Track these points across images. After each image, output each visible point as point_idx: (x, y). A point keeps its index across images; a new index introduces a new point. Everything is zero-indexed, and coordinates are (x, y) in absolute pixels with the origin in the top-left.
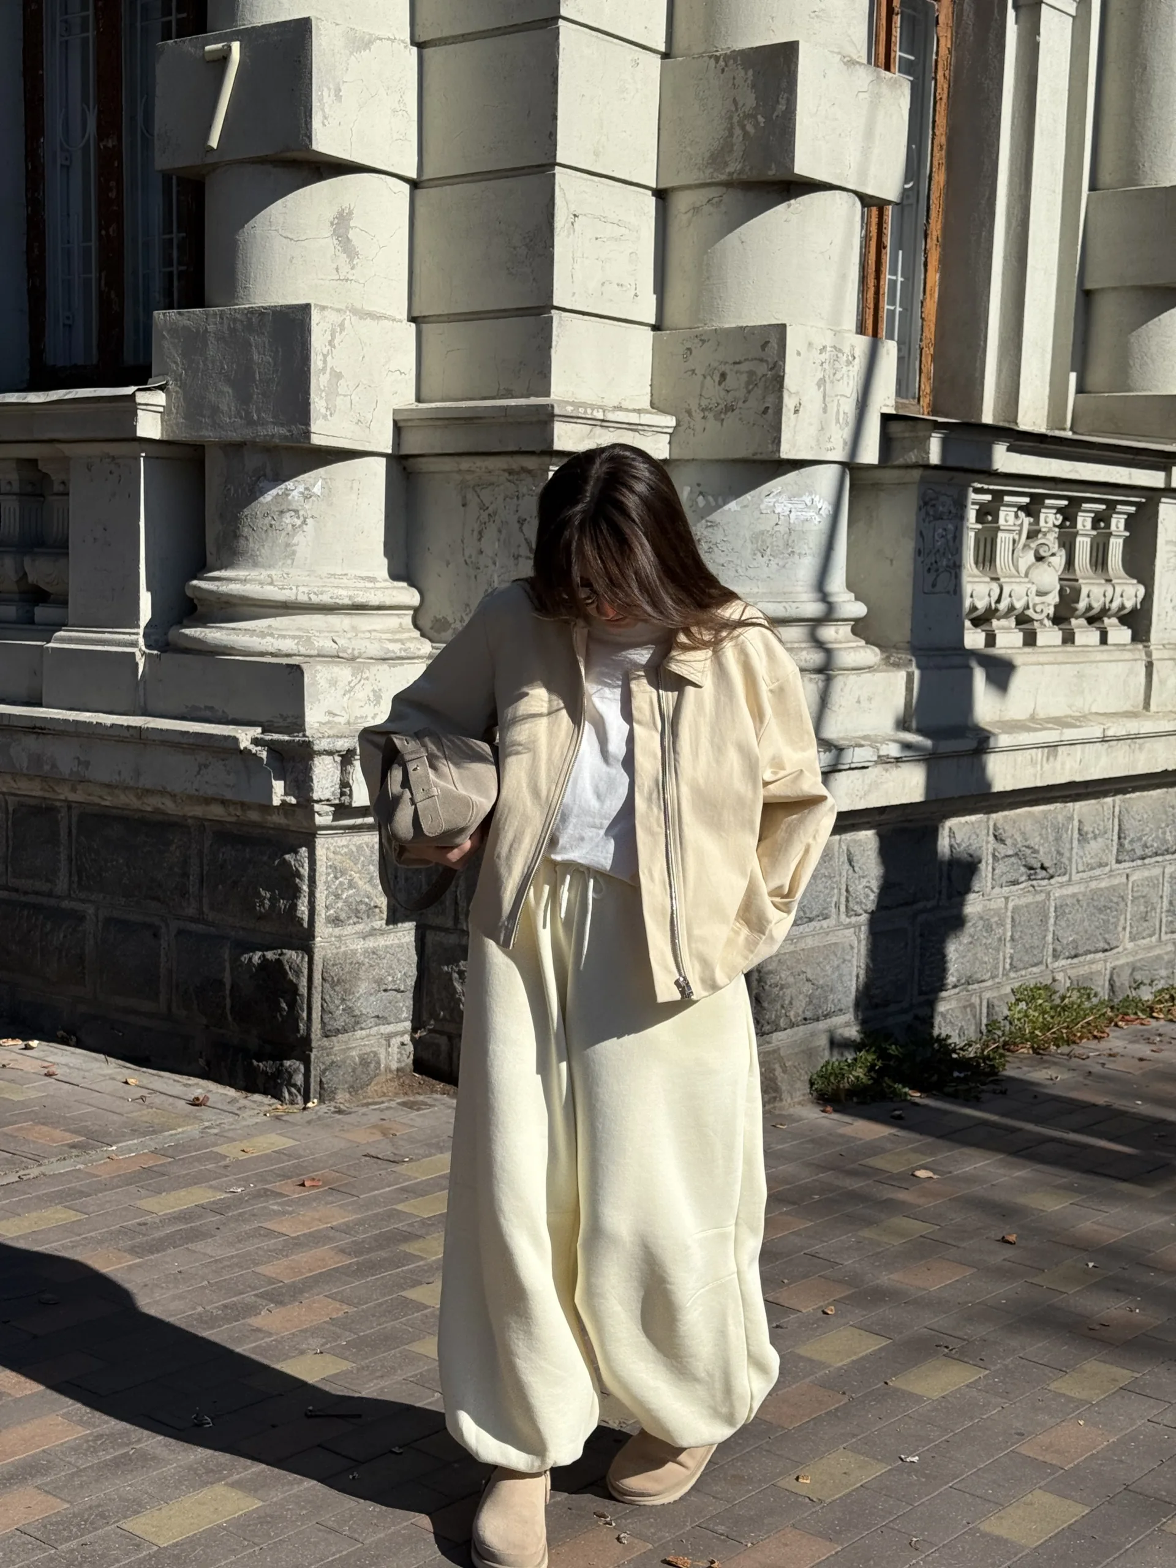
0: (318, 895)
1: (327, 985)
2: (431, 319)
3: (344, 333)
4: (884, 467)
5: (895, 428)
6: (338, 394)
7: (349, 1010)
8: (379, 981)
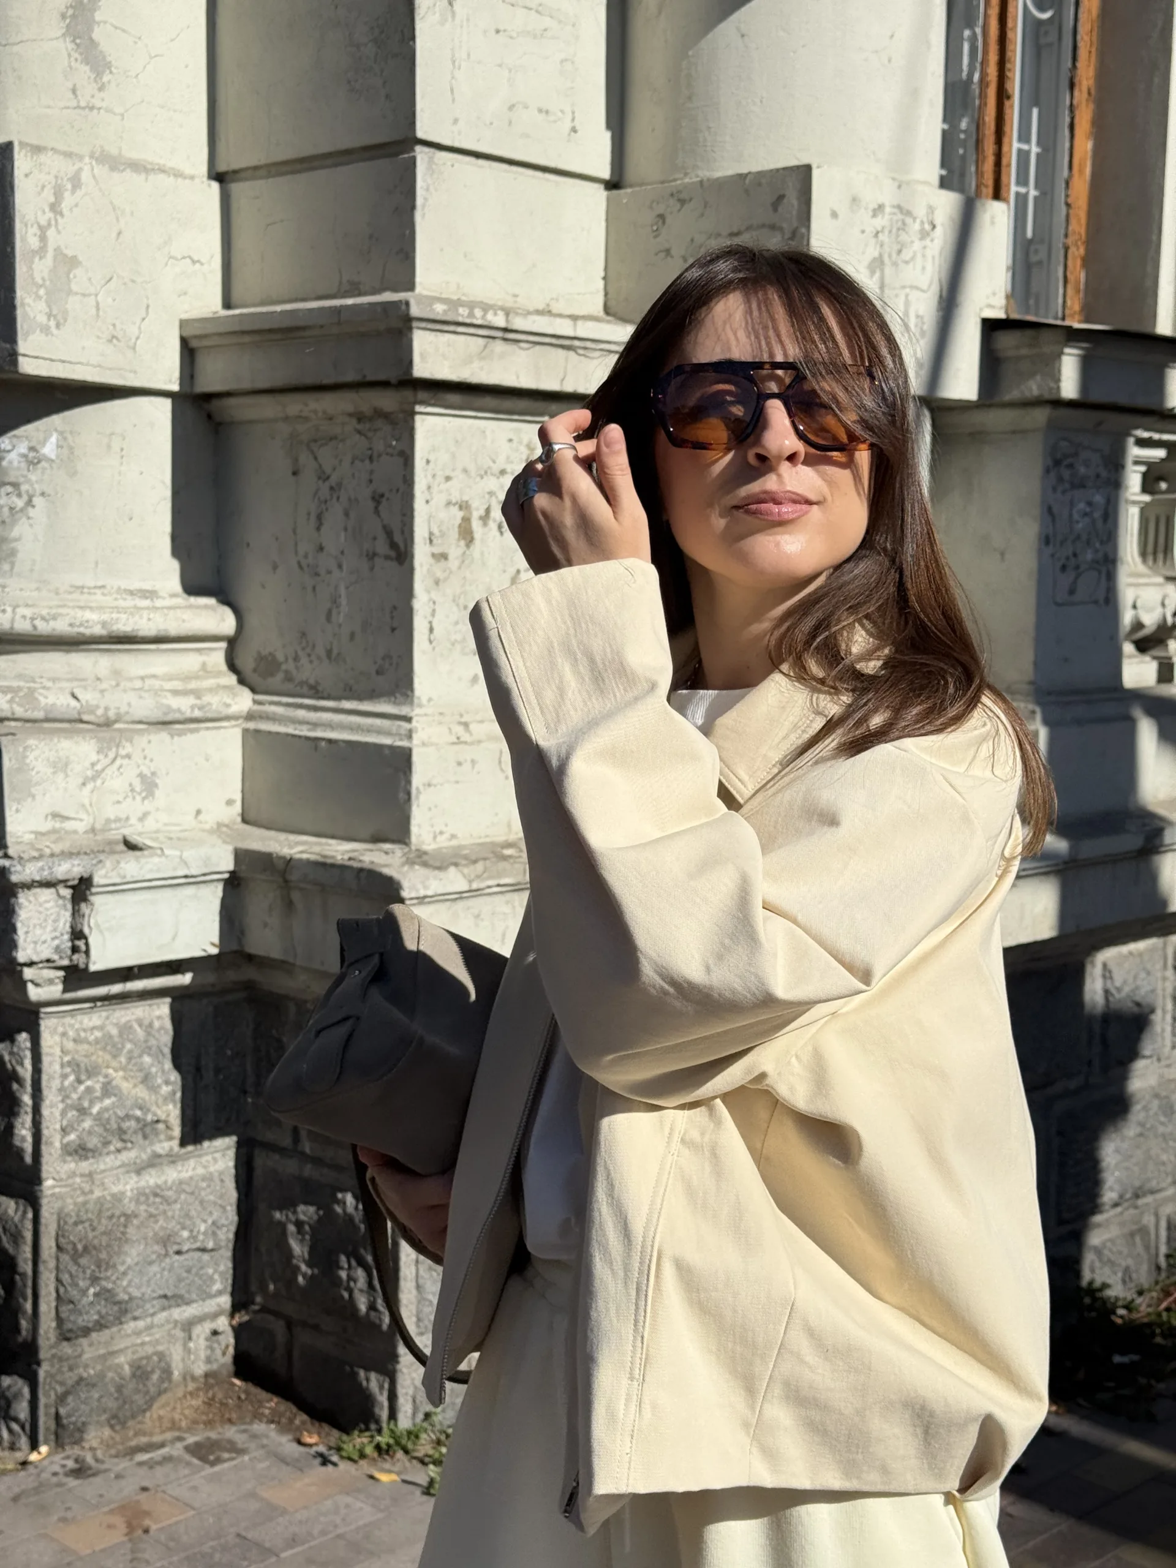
0: (45, 1112)
1: (65, 1258)
2: (243, 175)
3: (79, 193)
4: (990, 406)
5: (1006, 341)
6: (70, 292)
7: (106, 1295)
8: (166, 1240)
